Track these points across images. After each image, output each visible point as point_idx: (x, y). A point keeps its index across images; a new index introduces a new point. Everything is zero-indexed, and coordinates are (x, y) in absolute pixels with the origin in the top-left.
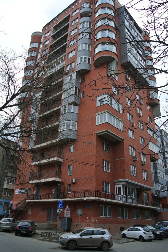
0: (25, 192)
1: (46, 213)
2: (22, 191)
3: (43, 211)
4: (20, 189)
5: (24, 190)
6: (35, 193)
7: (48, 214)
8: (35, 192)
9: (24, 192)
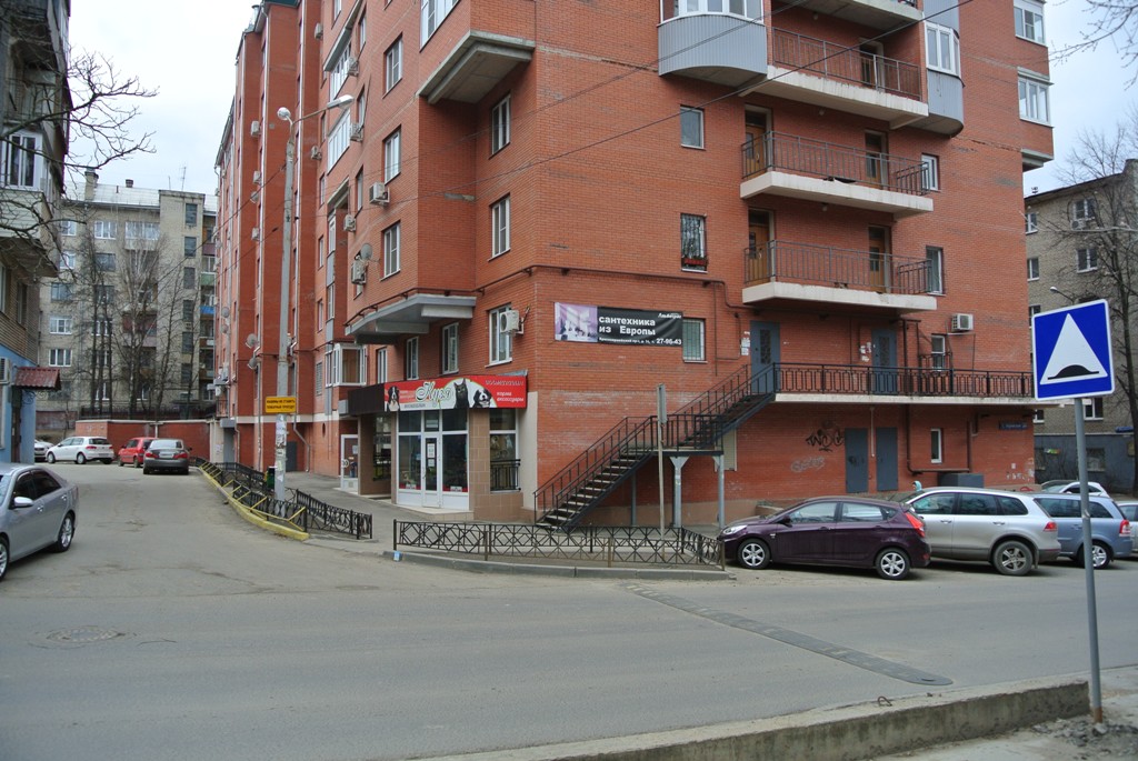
0: (658, 335)
1: (838, 455)
2: (628, 326)
3: (817, 447)
4: (604, 311)
5: (653, 323)
6: (745, 352)
7: (851, 460)
8: (746, 343)
9: (653, 333)
